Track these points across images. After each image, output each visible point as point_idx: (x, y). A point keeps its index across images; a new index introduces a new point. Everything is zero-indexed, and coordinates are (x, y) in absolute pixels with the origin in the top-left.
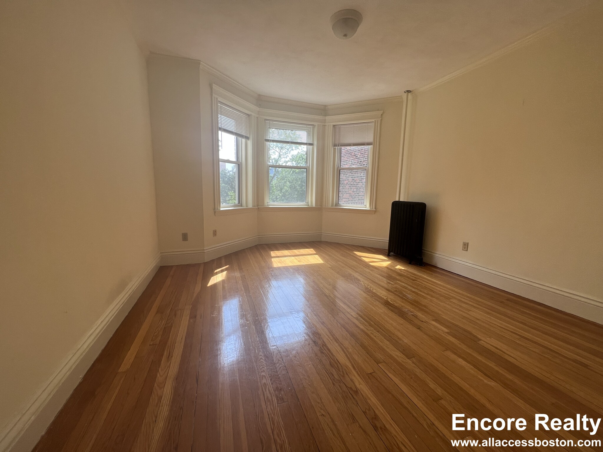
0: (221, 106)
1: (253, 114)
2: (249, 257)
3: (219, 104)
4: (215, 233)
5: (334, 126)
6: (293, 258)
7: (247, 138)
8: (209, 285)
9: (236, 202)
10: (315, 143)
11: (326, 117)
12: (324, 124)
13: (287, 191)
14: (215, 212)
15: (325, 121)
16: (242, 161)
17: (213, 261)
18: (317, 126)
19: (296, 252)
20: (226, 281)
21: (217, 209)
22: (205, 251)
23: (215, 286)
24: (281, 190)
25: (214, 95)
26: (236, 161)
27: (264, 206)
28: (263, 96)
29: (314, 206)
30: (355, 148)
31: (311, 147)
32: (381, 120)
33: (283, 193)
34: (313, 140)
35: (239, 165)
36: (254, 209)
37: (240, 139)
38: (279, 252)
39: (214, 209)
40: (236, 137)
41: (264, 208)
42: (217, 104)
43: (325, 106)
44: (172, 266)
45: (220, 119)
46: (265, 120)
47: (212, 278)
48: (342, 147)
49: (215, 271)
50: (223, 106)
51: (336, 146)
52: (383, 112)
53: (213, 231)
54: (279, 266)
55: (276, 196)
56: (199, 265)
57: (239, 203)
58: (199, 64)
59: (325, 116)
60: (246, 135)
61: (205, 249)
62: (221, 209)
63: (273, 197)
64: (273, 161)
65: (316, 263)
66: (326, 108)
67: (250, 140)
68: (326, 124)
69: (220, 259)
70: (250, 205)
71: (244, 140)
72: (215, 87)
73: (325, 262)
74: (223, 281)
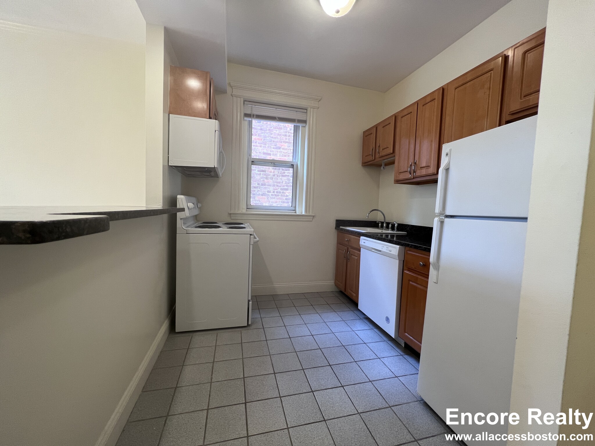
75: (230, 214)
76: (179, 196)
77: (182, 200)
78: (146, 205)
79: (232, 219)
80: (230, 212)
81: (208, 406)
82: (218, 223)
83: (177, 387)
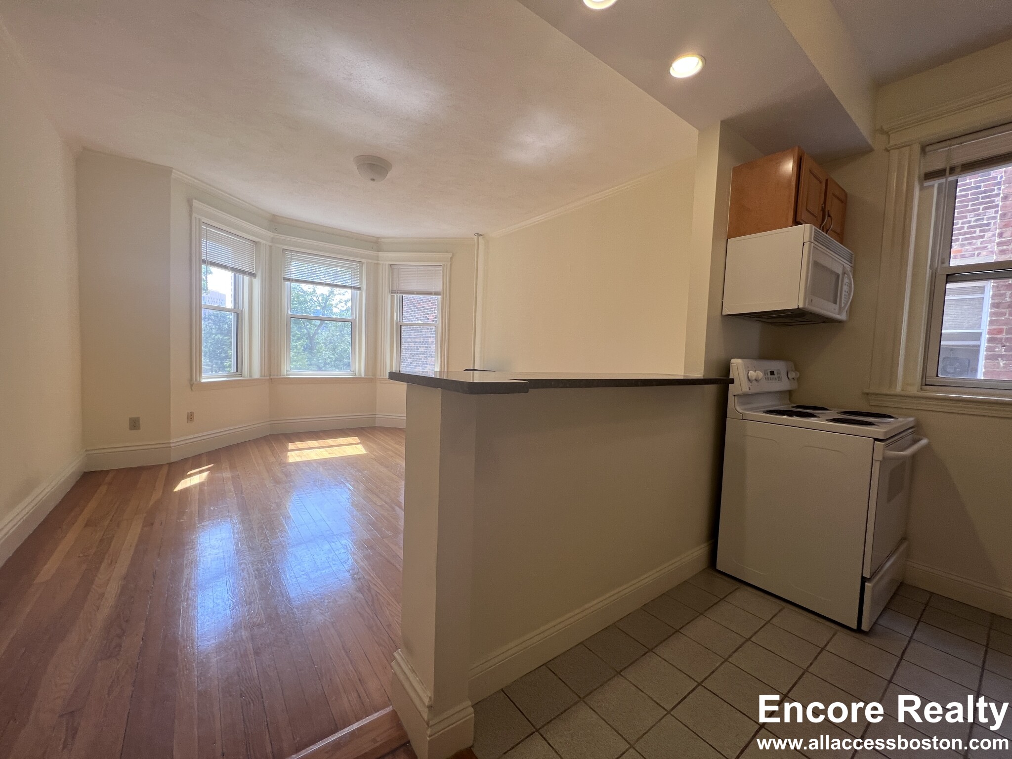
0: (207, 230)
1: (263, 241)
2: (251, 452)
3: (203, 227)
4: (191, 417)
5: (391, 265)
6: (322, 450)
7: (252, 275)
8: (175, 490)
9: (233, 370)
10: (364, 287)
11: (380, 253)
12: (376, 262)
13: (345, 350)
14: (192, 385)
15: (377, 258)
16: (243, 308)
17: (186, 460)
18: (365, 264)
19: (330, 442)
20: (206, 484)
21: (196, 380)
22: (172, 445)
23: (186, 491)
24: (334, 349)
25: (194, 215)
26: (233, 308)
27: (281, 375)
28: (279, 216)
29: (363, 375)
30: (424, 297)
31: (358, 292)
32: (451, 264)
33: (337, 354)
34: (361, 283)
35: (238, 314)
36: (262, 379)
37: (240, 276)
38: (302, 444)
39: (191, 380)
40: (233, 274)
41: (279, 378)
42: (200, 227)
43: (378, 238)
44: (108, 472)
45: (204, 246)
46: (283, 251)
47: (183, 481)
48: (404, 296)
49: (189, 473)
50: (211, 230)
51: (395, 293)
52: (453, 255)
53: (188, 413)
54: (297, 461)
55: (325, 359)
56: (159, 467)
57: (237, 371)
58: (171, 172)
59: (378, 251)
60: (251, 271)
61: (171, 441)
62: (203, 381)
63: (319, 360)
64: (320, 298)
65: (354, 454)
66: (379, 240)
67: (257, 278)
68: (379, 262)
69: (199, 456)
70: (256, 375)
71: (248, 278)
72: (196, 203)
73: (368, 452)
74: (201, 485)
75: (868, 394)
76: (733, 361)
77: (738, 366)
78: (684, 373)
79: (871, 404)
80: (866, 391)
81: (702, 682)
82: (830, 410)
83: (677, 631)
